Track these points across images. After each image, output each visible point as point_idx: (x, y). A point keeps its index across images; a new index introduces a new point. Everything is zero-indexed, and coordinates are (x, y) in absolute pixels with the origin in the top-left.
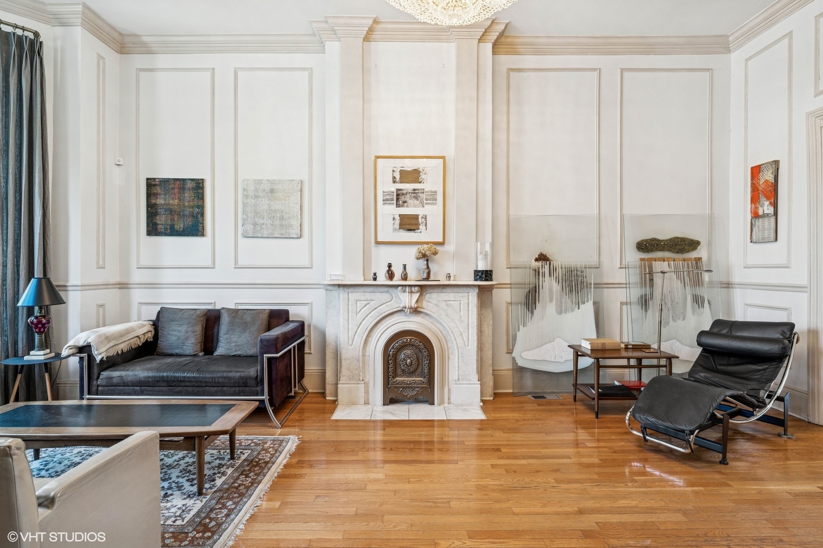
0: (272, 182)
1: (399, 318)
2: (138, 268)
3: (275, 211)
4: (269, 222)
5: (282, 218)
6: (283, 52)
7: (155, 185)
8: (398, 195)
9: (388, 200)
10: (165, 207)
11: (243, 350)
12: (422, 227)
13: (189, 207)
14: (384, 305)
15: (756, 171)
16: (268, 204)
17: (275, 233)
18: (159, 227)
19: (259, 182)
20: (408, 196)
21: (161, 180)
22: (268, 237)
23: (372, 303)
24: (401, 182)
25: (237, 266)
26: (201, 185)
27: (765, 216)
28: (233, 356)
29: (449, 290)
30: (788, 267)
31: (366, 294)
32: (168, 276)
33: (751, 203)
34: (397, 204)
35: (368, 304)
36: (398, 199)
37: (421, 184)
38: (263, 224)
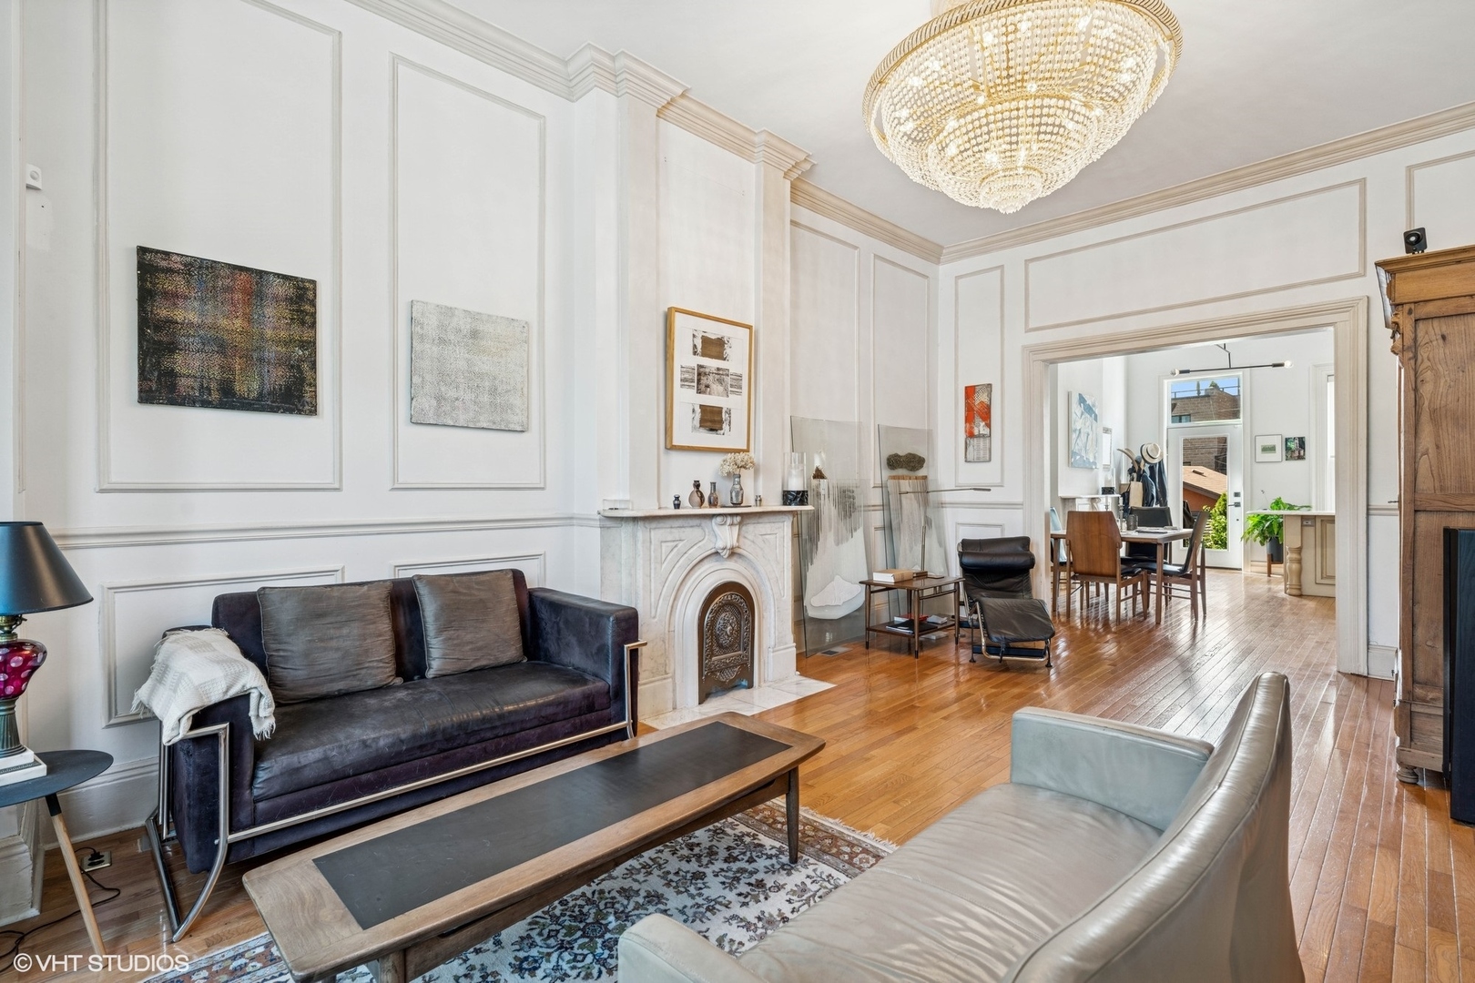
0: (475, 317)
1: (711, 565)
2: (102, 491)
3: (481, 376)
4: (469, 396)
5: (493, 391)
6: (494, 64)
7: (170, 271)
8: (699, 374)
9: (687, 381)
10: (201, 332)
11: (490, 654)
12: (725, 426)
13: (278, 342)
14: (695, 547)
15: (970, 392)
16: (468, 360)
17: (482, 418)
18: (183, 382)
19: (449, 312)
20: (711, 377)
21: (188, 260)
22: (467, 427)
23: (681, 544)
24: (704, 355)
25: (396, 486)
26: (310, 294)
27: (980, 436)
28: (471, 671)
29: (765, 519)
30: (1002, 486)
31: (673, 530)
32: (205, 512)
33: (966, 422)
34: (698, 390)
35: (676, 546)
36: (699, 380)
37: (726, 362)
38: (457, 399)
